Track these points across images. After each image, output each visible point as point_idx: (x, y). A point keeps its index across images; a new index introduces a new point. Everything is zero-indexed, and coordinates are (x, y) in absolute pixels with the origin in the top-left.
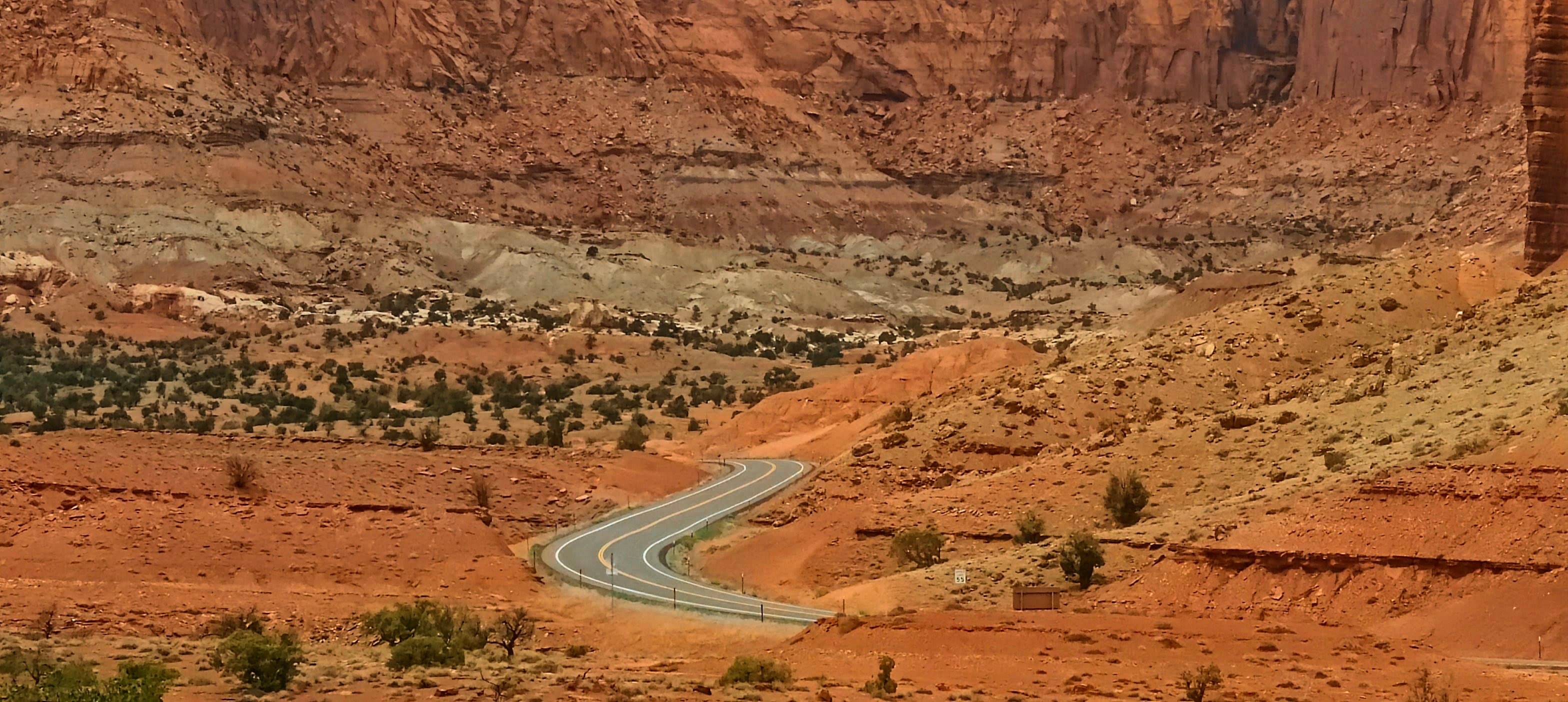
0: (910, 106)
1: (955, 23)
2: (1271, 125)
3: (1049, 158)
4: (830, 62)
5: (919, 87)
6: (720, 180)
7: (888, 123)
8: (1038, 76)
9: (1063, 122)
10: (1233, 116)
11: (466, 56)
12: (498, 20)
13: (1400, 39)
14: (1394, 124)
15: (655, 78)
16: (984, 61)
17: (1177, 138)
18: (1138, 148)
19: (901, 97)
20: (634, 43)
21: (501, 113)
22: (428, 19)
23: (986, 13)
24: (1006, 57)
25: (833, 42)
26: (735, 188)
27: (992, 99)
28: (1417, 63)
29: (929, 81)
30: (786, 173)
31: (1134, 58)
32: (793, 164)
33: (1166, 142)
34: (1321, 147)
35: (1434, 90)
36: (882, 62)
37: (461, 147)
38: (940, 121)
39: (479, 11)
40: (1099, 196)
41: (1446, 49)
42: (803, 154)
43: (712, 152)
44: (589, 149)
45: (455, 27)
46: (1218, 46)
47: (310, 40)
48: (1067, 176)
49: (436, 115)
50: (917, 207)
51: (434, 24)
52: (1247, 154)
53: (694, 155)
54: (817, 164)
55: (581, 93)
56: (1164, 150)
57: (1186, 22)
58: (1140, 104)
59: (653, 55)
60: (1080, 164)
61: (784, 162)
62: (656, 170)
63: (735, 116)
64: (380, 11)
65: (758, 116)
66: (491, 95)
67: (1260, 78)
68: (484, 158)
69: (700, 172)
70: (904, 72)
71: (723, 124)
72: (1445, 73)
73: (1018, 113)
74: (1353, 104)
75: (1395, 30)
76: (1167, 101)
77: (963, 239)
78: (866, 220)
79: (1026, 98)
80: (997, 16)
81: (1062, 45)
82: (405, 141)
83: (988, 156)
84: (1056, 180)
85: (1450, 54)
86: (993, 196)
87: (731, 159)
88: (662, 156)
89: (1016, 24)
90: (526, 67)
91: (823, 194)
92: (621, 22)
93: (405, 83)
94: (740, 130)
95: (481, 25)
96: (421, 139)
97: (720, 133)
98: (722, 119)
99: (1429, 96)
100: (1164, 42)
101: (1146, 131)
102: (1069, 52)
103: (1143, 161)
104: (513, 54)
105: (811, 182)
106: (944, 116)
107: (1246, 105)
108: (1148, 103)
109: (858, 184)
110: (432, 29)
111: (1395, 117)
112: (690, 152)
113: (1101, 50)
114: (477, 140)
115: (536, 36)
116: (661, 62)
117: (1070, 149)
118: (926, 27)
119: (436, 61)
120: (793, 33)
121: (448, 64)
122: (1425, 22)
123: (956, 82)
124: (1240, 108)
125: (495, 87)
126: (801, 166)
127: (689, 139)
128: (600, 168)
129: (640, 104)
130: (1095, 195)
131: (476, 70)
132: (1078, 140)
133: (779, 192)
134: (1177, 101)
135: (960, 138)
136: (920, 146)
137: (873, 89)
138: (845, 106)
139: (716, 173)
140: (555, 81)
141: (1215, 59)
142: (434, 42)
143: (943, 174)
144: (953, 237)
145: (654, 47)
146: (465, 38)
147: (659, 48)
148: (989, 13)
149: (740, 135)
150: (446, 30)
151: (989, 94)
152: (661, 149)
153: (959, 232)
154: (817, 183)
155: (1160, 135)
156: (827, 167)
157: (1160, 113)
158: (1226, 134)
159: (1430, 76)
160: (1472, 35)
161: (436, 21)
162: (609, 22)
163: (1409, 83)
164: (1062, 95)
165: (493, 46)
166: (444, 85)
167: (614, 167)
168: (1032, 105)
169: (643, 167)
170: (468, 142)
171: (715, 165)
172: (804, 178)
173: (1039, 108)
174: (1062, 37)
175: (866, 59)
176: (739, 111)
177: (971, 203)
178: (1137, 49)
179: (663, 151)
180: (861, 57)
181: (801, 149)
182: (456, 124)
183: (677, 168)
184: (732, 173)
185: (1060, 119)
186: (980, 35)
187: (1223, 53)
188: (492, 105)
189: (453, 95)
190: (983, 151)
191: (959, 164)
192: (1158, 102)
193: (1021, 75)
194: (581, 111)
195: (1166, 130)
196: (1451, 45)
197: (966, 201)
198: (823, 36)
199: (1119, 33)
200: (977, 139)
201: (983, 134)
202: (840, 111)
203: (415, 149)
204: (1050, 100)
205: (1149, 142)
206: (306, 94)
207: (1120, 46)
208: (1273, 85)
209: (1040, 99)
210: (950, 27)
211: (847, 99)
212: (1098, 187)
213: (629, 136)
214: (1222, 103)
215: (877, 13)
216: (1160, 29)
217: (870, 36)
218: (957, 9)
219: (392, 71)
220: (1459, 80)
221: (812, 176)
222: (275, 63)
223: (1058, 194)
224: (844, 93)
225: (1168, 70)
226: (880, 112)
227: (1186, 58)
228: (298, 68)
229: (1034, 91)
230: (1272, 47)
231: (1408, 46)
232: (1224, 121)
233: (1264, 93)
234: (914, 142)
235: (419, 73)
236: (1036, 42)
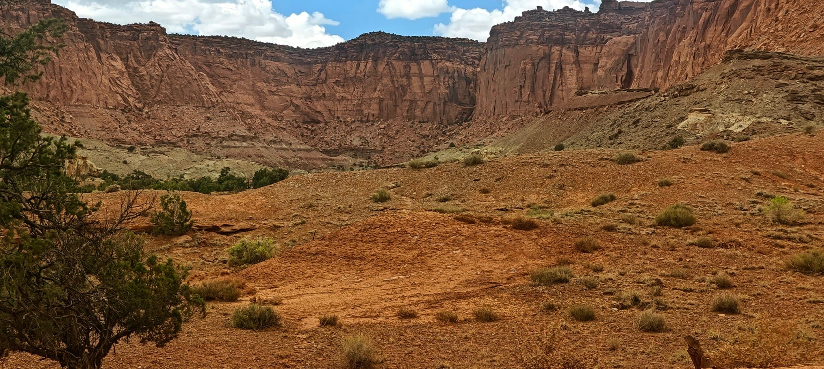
0: (322, 125)
1: (340, 93)
2: (469, 127)
3: (377, 143)
4: (290, 108)
5: (325, 118)
6: (239, 147)
7: (313, 131)
8: (372, 112)
9: (382, 130)
10: (449, 127)
11: (135, 98)
12: (149, 84)
13: (523, 90)
14: (522, 124)
15: (215, 107)
16: (351, 107)
17: (428, 136)
18: (413, 139)
19: (319, 122)
20: (206, 93)
21: (147, 120)
22: (118, 81)
23: (352, 89)
24: (360, 105)
25: (291, 100)
26: (245, 150)
27: (354, 121)
28: (530, 99)
29: (330, 116)
30: (268, 145)
31: (411, 105)
32: (271, 141)
33: (424, 137)
34: (492, 134)
35: (538, 110)
36: (310, 108)
37: (126, 132)
38: (333, 130)
39: (141, 80)
40: (398, 158)
41: (542, 93)
42: (275, 137)
43: (236, 135)
44: (184, 135)
45: (130, 86)
46: (443, 100)
47: (61, 87)
48: (385, 150)
49: (117, 119)
50: (323, 159)
51: (120, 84)
52: (460, 138)
53: (229, 137)
54: (281, 141)
55: (183, 112)
56: (423, 140)
57: (430, 92)
58: (413, 123)
59: (214, 98)
60: (390, 145)
61: (268, 140)
62: (212, 143)
63: (247, 122)
64: (94, 76)
65: (257, 122)
66: (144, 113)
67: (460, 113)
68: (136, 136)
69: (231, 144)
70: (319, 112)
71: (242, 125)
72: (542, 103)
73: (364, 127)
74: (503, 117)
75: (521, 86)
76: (424, 122)
77: (343, 169)
78: (302, 164)
79: (368, 121)
80: (356, 89)
81: (382, 100)
82: (101, 129)
83: (353, 143)
84: (381, 152)
85: (544, 95)
86: (355, 156)
87: (244, 138)
88: (215, 137)
89: (363, 92)
90: (159, 102)
91: (283, 153)
92: (200, 84)
93: (105, 106)
94: (249, 127)
95: (142, 86)
96: (109, 128)
97: (240, 128)
98: (242, 123)
99: (536, 112)
100: (421, 99)
101: (415, 133)
102: (385, 102)
103: (415, 144)
104: (155, 97)
105: (278, 149)
106: (335, 128)
107: (455, 123)
108: (416, 123)
109: (299, 150)
110: (118, 86)
111: (523, 121)
112: (227, 136)
113: (397, 102)
114: (134, 130)
115: (165, 90)
116: (217, 101)
117: (386, 140)
118: (328, 95)
119: (119, 98)
120: (275, 97)
121: (125, 100)
122: (533, 83)
123: (339, 115)
124: (452, 125)
125: (146, 110)
126: (275, 142)
127: (227, 130)
128: (188, 142)
129: (207, 117)
130: (396, 157)
131: (138, 103)
132: (389, 136)
133: (265, 152)
134: (427, 122)
135: (342, 136)
136: (325, 139)
137: (307, 119)
138: (296, 125)
139: (238, 144)
140: (172, 107)
141: (442, 105)
142: (120, 91)
143: (335, 149)
144: (339, 168)
145: (214, 95)
146: (134, 91)
147: (217, 96)
148: (353, 88)
149: (249, 129)
150: (126, 87)
151: (353, 119)
152: (215, 135)
153: (341, 166)
154: (282, 149)
155: (421, 135)
156: (286, 143)
157: (421, 126)
158: (448, 133)
159: (536, 104)
160: (553, 87)
161: (121, 83)
162: (195, 84)
163: (527, 107)
164: (382, 120)
165: (146, 94)
166: (123, 108)
167: (194, 142)
168: (370, 124)
169: (206, 142)
170: (130, 131)
171: (237, 140)
172: (275, 147)
173: (373, 125)
174: (381, 97)
175: (304, 107)
176: (249, 120)
177: (346, 158)
178: (411, 101)
179: (216, 135)
180: (302, 107)
181: (275, 135)
182: (126, 123)
183: (221, 142)
184: (245, 144)
185: (381, 128)
186: (349, 97)
187: (445, 103)
188: (143, 117)
189: (126, 112)
190: (351, 141)
191: (341, 145)
192: (420, 122)
193: (366, 112)
194: (182, 120)
195: (424, 132)
196: (545, 92)
197: (344, 157)
198: (288, 98)
199: (404, 96)
200: (348, 137)
201: (350, 135)
202: (294, 127)
203: (105, 133)
204: (377, 122)
205: (417, 138)
206: (57, 109)
207: (405, 100)
208: (465, 116)
209: (373, 121)
210: (337, 94)
211: (297, 122)
212: (397, 154)
213: (201, 129)
214: (445, 123)
215: (309, 90)
216: (420, 94)
217: (306, 99)
218: (340, 88)
219: (98, 101)
220: (548, 106)
221: (279, 146)
222: (45, 96)
223: (381, 157)
224: (295, 120)
225: (424, 110)
226: (310, 127)
227: (431, 105)
228: (56, 99)
229: (371, 118)
230: (464, 102)
231: (526, 92)
232: (446, 129)
233: (462, 119)
234: (323, 138)
235: (111, 102)
236: (371, 99)
